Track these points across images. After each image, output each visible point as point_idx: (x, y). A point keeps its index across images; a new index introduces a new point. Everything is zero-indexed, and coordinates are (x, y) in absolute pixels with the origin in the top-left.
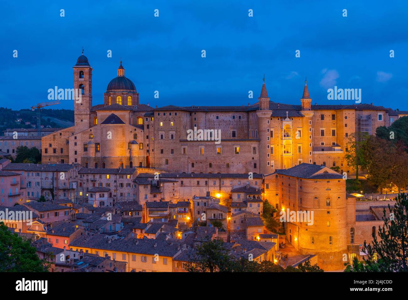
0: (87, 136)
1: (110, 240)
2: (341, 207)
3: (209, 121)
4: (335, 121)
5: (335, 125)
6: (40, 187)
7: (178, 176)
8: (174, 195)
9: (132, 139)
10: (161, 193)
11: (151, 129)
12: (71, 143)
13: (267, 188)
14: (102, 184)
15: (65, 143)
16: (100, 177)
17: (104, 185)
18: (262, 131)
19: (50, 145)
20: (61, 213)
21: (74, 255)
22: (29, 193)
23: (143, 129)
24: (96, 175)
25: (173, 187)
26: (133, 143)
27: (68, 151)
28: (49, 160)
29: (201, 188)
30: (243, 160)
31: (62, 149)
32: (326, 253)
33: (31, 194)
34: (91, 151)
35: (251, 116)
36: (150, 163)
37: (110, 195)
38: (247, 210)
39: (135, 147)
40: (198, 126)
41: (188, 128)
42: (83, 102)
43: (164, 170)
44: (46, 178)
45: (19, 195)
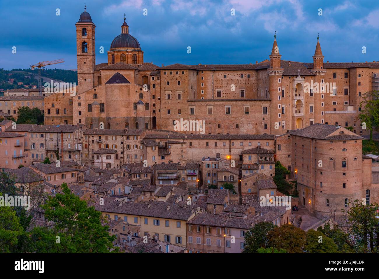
0: (92, 96)
1: (121, 203)
2: (356, 168)
3: (217, 80)
4: (347, 80)
5: (348, 83)
6: (45, 149)
7: (186, 137)
8: (182, 156)
9: (138, 99)
10: (168, 155)
11: (158, 89)
12: (75, 103)
13: (279, 149)
14: (108, 145)
15: (68, 103)
16: (107, 139)
17: (110, 147)
18: (273, 90)
19: (53, 106)
20: (68, 176)
22: (33, 155)
23: (149, 88)
24: (102, 136)
25: (182, 148)
26: (139, 103)
27: (72, 111)
28: (52, 120)
29: (211, 149)
30: (253, 121)
31: (65, 110)
32: (342, 216)
33: (35, 156)
34: (96, 111)
35: (261, 75)
36: (157, 123)
37: (117, 157)
38: (259, 172)
39: (140, 107)
40: (205, 85)
41: (195, 87)
42: (87, 61)
43: (172, 132)
44: (51, 139)
45: (23, 157)
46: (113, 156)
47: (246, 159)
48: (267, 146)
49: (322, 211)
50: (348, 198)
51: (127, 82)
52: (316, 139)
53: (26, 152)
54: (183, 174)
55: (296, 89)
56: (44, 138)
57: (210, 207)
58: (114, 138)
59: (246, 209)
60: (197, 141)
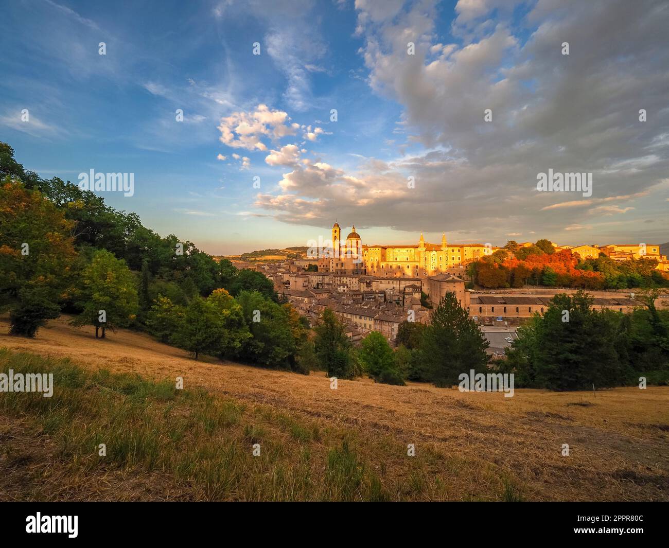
1: (346, 308)
4: (460, 253)
6: (317, 282)
7: (379, 279)
8: (377, 288)
10: (371, 287)
13: (423, 286)
14: (344, 282)
16: (343, 279)
18: (421, 257)
22: (312, 285)
24: (341, 277)
25: (377, 284)
28: (321, 270)
29: (391, 285)
30: (412, 272)
34: (339, 267)
36: (366, 272)
37: (347, 287)
43: (373, 276)
44: (319, 278)
45: (307, 286)
46: (346, 287)
47: (407, 290)
48: (418, 284)
52: (440, 281)
53: (309, 284)
54: (377, 296)
55: (433, 257)
56: (317, 278)
57: (386, 312)
58: (346, 278)
60: (384, 281)
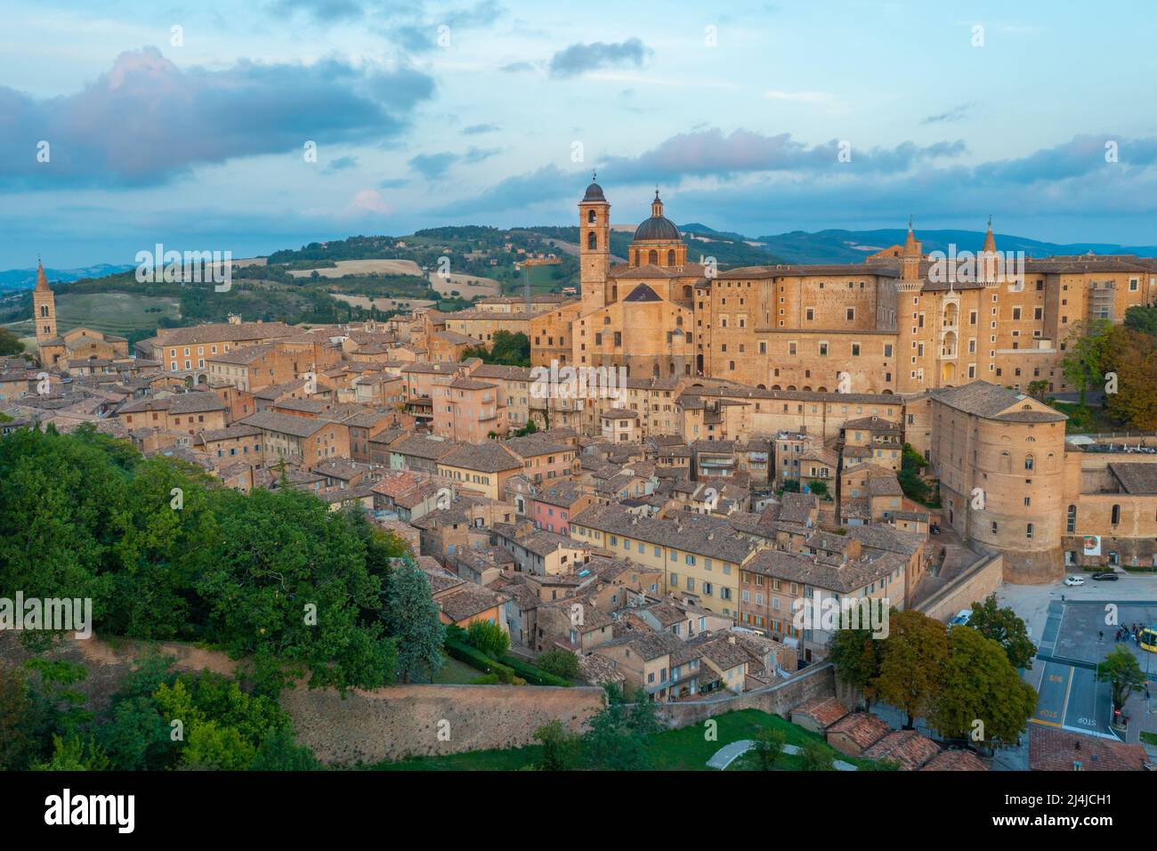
0: (602, 320)
1: (636, 519)
2: (1052, 472)
3: (807, 292)
4: (1041, 293)
5: (1043, 299)
6: (527, 406)
7: (750, 395)
8: (743, 426)
9: (674, 326)
10: (721, 423)
11: (706, 309)
12: (576, 331)
13: (911, 421)
15: (566, 328)
17: (628, 407)
18: (902, 317)
19: (544, 332)
20: (559, 459)
21: (575, 555)
22: (510, 414)
23: (693, 309)
25: (743, 412)
26: (675, 333)
27: (571, 342)
28: (543, 356)
29: (792, 417)
30: (867, 367)
31: (562, 338)
32: (1019, 553)
33: (513, 416)
34: (607, 344)
35: (883, 284)
36: (704, 366)
37: (638, 424)
38: (873, 461)
39: (678, 339)
40: (787, 300)
41: (770, 305)
42: (595, 263)
43: (728, 381)
45: (495, 418)
46: (631, 423)
47: (851, 438)
48: (890, 415)
49: (984, 540)
50: (1033, 523)
51: (657, 298)
52: (977, 417)
53: (500, 410)
54: (743, 458)
55: (945, 313)
56: (527, 390)
57: (782, 537)
58: (633, 392)
59: (844, 546)
60: (769, 401)
